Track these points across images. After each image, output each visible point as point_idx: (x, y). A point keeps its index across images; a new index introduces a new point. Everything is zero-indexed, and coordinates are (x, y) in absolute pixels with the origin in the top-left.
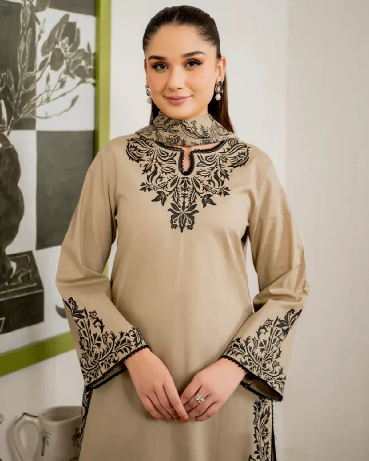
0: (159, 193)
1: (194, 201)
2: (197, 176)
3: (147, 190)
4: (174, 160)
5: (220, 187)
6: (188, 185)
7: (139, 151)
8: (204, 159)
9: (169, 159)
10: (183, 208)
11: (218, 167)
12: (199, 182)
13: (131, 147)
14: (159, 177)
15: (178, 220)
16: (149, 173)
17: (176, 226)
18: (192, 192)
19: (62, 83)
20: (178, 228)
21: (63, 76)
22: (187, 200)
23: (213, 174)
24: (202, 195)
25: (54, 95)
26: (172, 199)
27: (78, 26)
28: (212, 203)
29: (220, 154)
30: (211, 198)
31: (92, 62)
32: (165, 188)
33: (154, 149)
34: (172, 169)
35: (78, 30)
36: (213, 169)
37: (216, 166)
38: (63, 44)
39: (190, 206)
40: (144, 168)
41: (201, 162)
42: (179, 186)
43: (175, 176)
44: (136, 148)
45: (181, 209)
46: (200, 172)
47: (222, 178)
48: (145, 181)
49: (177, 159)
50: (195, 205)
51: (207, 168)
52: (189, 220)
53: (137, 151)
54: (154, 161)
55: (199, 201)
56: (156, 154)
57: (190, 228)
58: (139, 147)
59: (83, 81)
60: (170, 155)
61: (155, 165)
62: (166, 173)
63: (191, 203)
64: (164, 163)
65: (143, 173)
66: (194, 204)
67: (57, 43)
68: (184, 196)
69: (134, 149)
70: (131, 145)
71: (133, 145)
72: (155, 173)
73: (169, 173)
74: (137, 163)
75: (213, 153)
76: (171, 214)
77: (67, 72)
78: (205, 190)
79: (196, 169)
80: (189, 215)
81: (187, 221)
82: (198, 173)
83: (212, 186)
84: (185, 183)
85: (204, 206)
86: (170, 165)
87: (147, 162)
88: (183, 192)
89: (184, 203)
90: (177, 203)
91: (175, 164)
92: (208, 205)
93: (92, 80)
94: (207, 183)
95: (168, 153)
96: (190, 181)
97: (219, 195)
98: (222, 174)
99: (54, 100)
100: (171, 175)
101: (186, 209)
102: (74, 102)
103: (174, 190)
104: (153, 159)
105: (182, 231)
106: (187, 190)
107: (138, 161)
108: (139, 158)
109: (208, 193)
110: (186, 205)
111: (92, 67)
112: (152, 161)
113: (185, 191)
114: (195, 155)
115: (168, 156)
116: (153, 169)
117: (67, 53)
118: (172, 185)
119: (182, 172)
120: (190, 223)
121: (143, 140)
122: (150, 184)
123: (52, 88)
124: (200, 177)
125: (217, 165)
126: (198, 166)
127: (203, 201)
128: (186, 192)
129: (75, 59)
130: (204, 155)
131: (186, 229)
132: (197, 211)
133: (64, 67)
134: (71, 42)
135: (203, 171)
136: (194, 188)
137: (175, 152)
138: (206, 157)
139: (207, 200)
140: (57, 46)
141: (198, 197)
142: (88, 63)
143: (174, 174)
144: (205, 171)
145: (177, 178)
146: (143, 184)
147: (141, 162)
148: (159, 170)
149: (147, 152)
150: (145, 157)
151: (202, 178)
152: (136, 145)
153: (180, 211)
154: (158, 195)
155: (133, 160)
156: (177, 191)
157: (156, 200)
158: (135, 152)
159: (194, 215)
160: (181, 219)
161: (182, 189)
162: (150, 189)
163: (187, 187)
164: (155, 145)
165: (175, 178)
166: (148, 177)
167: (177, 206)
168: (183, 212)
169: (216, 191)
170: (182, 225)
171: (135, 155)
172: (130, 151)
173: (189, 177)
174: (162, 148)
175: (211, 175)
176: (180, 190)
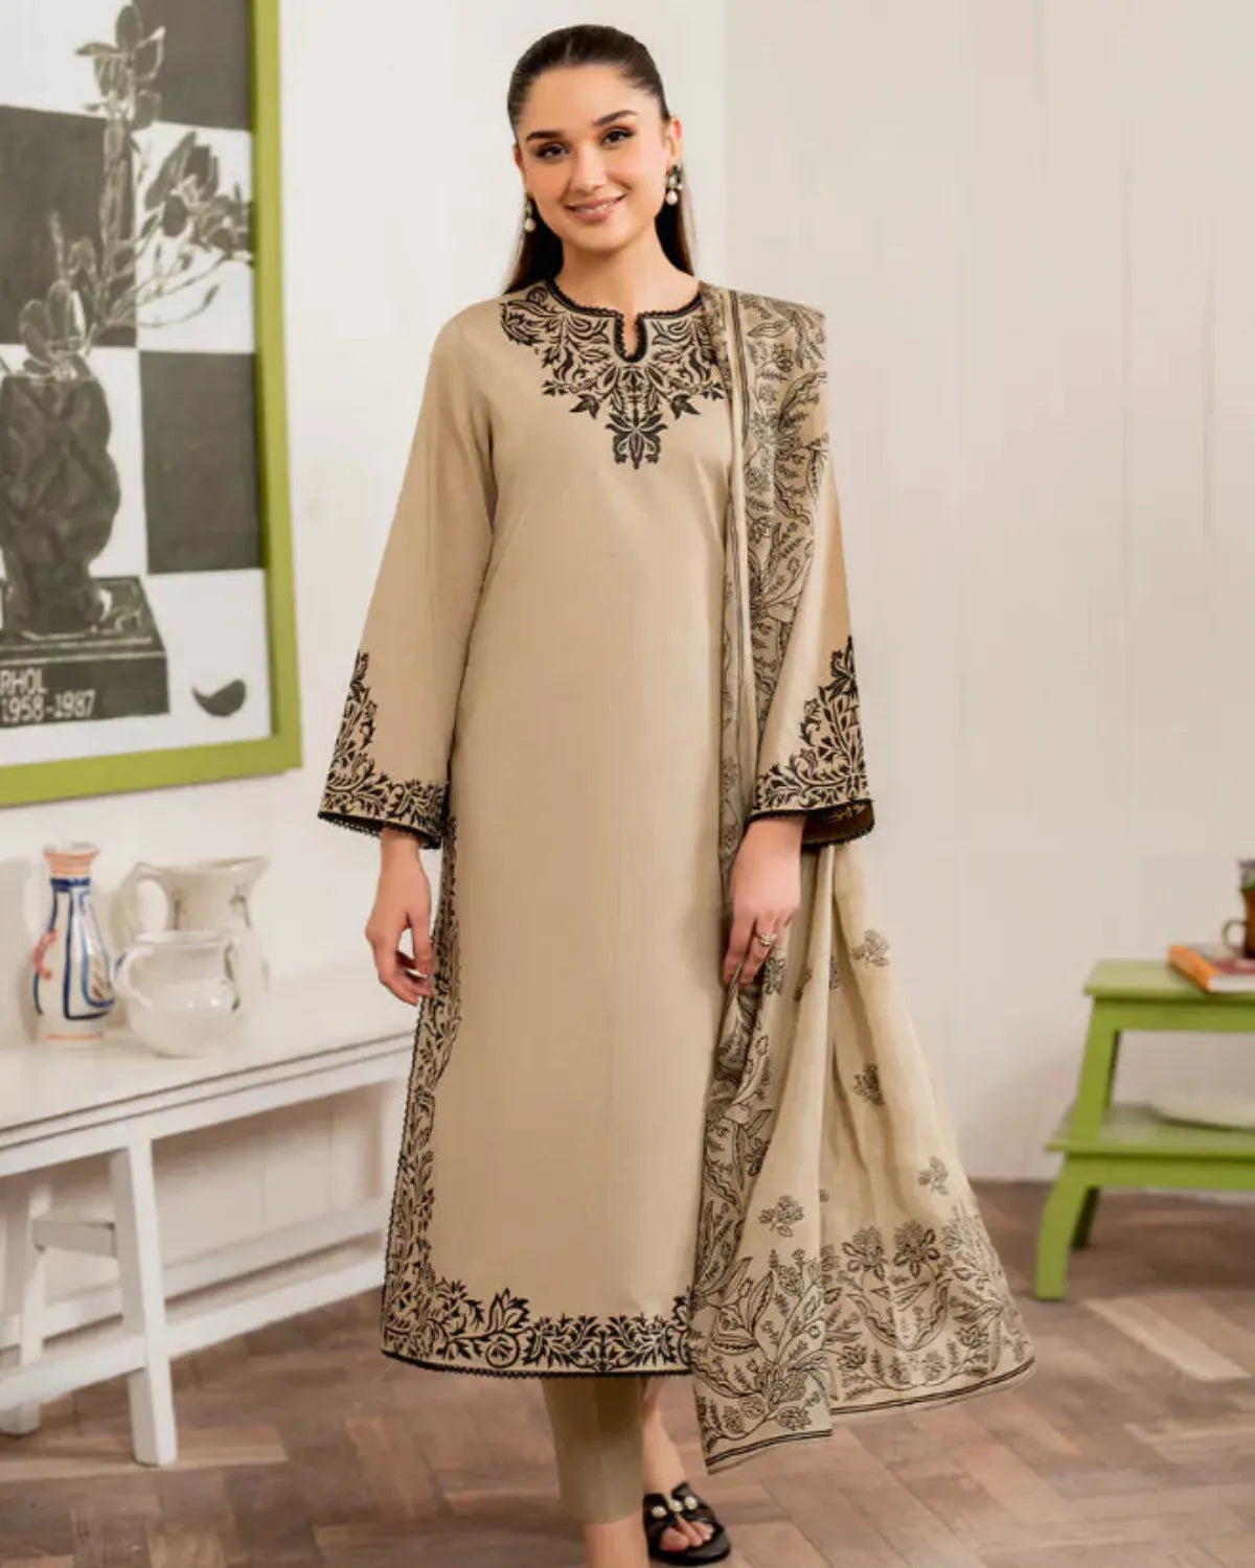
0: (582, 397)
1: (656, 408)
2: (655, 363)
3: (557, 394)
4: (604, 335)
5: (705, 383)
6: (639, 379)
7: (530, 323)
8: (666, 328)
9: (594, 335)
10: (636, 421)
11: (696, 343)
12: (660, 374)
13: (512, 317)
14: (578, 371)
15: (627, 446)
16: (557, 365)
17: (625, 456)
18: (649, 391)
19: (186, 261)
20: (629, 460)
21: (188, 248)
22: (641, 407)
23: (686, 358)
24: (671, 397)
25: (171, 284)
26: (611, 407)
27: (214, 153)
28: (691, 410)
29: (698, 321)
30: (689, 401)
31: (245, 220)
32: (594, 388)
33: (560, 317)
34: (602, 353)
35: (215, 160)
36: (685, 348)
37: (691, 343)
38: (186, 189)
39: (648, 417)
40: (544, 356)
41: (660, 335)
42: (621, 384)
43: (609, 366)
44: (521, 318)
45: (631, 424)
46: (660, 354)
47: (706, 365)
48: (551, 378)
49: (609, 332)
50: (658, 417)
51: (673, 347)
52: (649, 444)
53: (524, 324)
54: (564, 341)
55: (665, 407)
56: (564, 328)
57: (653, 459)
58: (529, 316)
59: (228, 257)
60: (594, 325)
61: (567, 349)
62: (591, 363)
63: (650, 413)
64: (584, 343)
65: (544, 366)
66: (656, 413)
67: (173, 185)
68: (635, 401)
69: (518, 321)
70: (511, 314)
71: (514, 312)
72: (568, 364)
73: (598, 361)
74: (527, 347)
75: (683, 319)
76: (612, 434)
77: (195, 239)
78: (673, 388)
79: (652, 349)
80: (648, 435)
81: (646, 445)
82: (656, 357)
83: (686, 380)
84: (633, 377)
85: (677, 415)
86: (596, 346)
87: (549, 345)
88: (631, 393)
89: (636, 412)
90: (622, 413)
91: (607, 342)
92: (683, 414)
93: (245, 255)
94: (677, 375)
95: (589, 323)
96: (642, 372)
97: (702, 397)
98: (704, 358)
99: (171, 292)
100: (602, 364)
101: (641, 424)
102: (210, 296)
103: (611, 391)
105: (636, 466)
106: (639, 388)
107: (529, 343)
108: (531, 337)
109: (680, 392)
110: (641, 416)
111: (244, 229)
112: (560, 341)
113: (634, 391)
114: (647, 322)
115: (590, 328)
116: (563, 357)
117: (193, 202)
118: (606, 382)
119: (622, 356)
120: (652, 449)
121: (533, 302)
122: (561, 382)
123: (166, 270)
124: (661, 365)
125: (692, 339)
126: (654, 343)
127: (673, 407)
128: (638, 393)
129: (209, 215)
130: (665, 323)
131: (644, 460)
132: (663, 427)
133: (189, 230)
134: (200, 183)
135: (665, 353)
136: (651, 385)
137: (604, 319)
138: (670, 327)
139: (681, 406)
140: (174, 192)
141: (661, 399)
142: (238, 222)
143: (609, 362)
144: (669, 352)
145: (615, 369)
146: (548, 384)
147: (536, 345)
148: (576, 358)
149: (547, 325)
150: (543, 335)
151: (666, 366)
152: (520, 312)
153: (627, 426)
154: (580, 400)
155: (518, 341)
156: (619, 393)
157: (578, 409)
158: (521, 327)
159: (660, 434)
160: (634, 443)
161: (629, 389)
162: (562, 392)
163: (638, 383)
164: (559, 308)
165: (610, 369)
166: (556, 373)
167: (623, 417)
168: (636, 430)
169: (697, 390)
170: (636, 455)
171: (522, 332)
172: (509, 326)
173: (637, 364)
174: (575, 315)
175: (682, 360)
176: (624, 391)
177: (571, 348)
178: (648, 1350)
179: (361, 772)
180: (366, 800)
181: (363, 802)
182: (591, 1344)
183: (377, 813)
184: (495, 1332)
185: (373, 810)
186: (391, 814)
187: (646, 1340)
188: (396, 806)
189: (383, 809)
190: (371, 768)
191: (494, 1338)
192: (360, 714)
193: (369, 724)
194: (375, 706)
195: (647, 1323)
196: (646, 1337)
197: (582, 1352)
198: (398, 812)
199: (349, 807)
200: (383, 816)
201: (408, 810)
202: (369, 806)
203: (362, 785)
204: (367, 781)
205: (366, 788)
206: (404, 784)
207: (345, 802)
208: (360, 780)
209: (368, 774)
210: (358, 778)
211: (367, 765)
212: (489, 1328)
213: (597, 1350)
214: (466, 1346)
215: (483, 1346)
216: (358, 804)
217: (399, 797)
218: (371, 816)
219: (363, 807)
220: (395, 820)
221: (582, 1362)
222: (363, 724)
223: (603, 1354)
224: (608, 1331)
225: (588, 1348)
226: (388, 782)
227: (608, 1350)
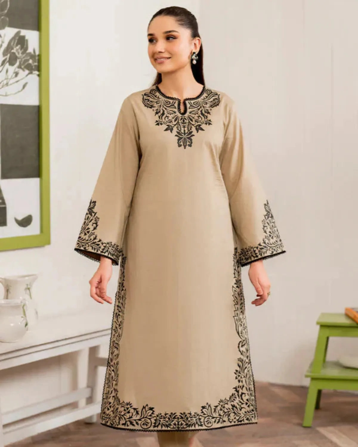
0: (168, 125)
1: (191, 129)
2: (190, 115)
3: (160, 125)
4: (174, 106)
5: (206, 120)
7: (151, 102)
8: (193, 104)
9: (171, 106)
10: (185, 134)
11: (202, 107)
12: (192, 118)
13: (145, 100)
14: (166, 116)
15: (182, 142)
16: (159, 114)
17: (181, 145)
18: (189, 124)
19: (17, 74)
20: (183, 147)
21: (17, 70)
22: (186, 129)
23: (200, 113)
24: (195, 125)
25: (11, 82)
26: (177, 129)
27: (26, 38)
28: (202, 130)
29: (202, 100)
30: (201, 126)
31: (37, 61)
32: (171, 123)
33: (161, 100)
34: (174, 111)
35: (27, 40)
36: (199, 109)
38: (17, 50)
39: (188, 132)
40: (155, 112)
41: (191, 106)
42: (180, 121)
43: (176, 116)
44: (148, 100)
45: (183, 135)
46: (191, 112)
47: (206, 114)
48: (158, 119)
49: (176, 105)
50: (192, 132)
51: (195, 109)
52: (189, 141)
54: (162, 107)
55: (194, 129)
56: (162, 103)
57: (190, 146)
58: (151, 99)
59: (31, 73)
60: (171, 103)
61: (163, 110)
62: (170, 114)
64: (168, 108)
65: (155, 115)
66: (191, 131)
67: (13, 49)
68: (184, 127)
69: (147, 101)
70: (145, 99)
71: (146, 98)
72: (163, 114)
73: (172, 114)
75: (197, 100)
76: (177, 138)
77: (20, 67)
78: (196, 123)
79: (189, 110)
80: (189, 138)
81: (188, 142)
82: (190, 113)
83: (200, 119)
84: (184, 120)
85: (198, 131)
86: (172, 109)
87: (157, 108)
89: (185, 131)
90: (180, 131)
91: (175, 108)
92: (200, 131)
93: (37, 73)
94: (197, 118)
95: (170, 102)
96: (186, 118)
97: (205, 125)
98: (205, 112)
99: (11, 84)
100: (174, 115)
101: (186, 135)
102: (24, 87)
103: (177, 124)
104: (160, 106)
105: (185, 148)
106: (185, 123)
107: (151, 108)
108: (152, 106)
109: (199, 124)
110: (186, 132)
111: (36, 64)
112: (160, 107)
113: (184, 124)
114: (187, 102)
115: (170, 104)
116: (162, 112)
117: (19, 54)
118: (175, 121)
119: (180, 113)
120: (190, 143)
121: (152, 94)
122: (161, 120)
123: (10, 77)
124: (192, 115)
126: (189, 108)
127: (196, 129)
128: (185, 125)
129: (25, 58)
130: (192, 102)
131: (187, 146)
132: (193, 135)
133: (18, 64)
134: (22, 48)
136: (189, 122)
137: (175, 101)
138: (194, 103)
139: (199, 128)
140: (13, 51)
141: (193, 127)
142: (34, 61)
143: (176, 114)
144: (194, 111)
145: (177, 117)
146: (157, 121)
147: (153, 108)
148: (166, 112)
149: (156, 102)
150: (155, 105)
151: (193, 116)
152: (148, 98)
153: (182, 136)
154: (167, 127)
155: (147, 107)
156: (179, 125)
157: (166, 130)
158: (148, 103)
159: (192, 138)
160: (184, 141)
161: (182, 123)
162: (161, 124)
163: (185, 122)
164: (160, 97)
165: (176, 117)
166: (159, 117)
167: (180, 133)
168: (184, 136)
169: (204, 123)
170: (185, 145)
171: (149, 104)
172: (145, 102)
173: (185, 115)
174: (166, 99)
175: (198, 114)
176: (180, 124)
177: (164, 109)
178: (192, 423)
179: (92, 237)
180: (94, 247)
181: (92, 247)
182: (174, 421)
183: (97, 251)
184: (143, 418)
185: (96, 250)
186: (102, 252)
187: (192, 420)
188: (103, 249)
189: (99, 250)
190: (96, 237)
191: (143, 420)
192: (92, 220)
193: (96, 223)
194: (98, 218)
195: (192, 415)
196: (192, 419)
197: (172, 424)
198: (104, 251)
199: (87, 248)
200: (99, 252)
201: (107, 251)
202: (95, 249)
203: (93, 242)
204: (95, 241)
205: (94, 243)
206: (107, 243)
207: (85, 246)
208: (92, 240)
209: (95, 239)
210: (91, 239)
211: (94, 236)
212: (141, 417)
213: (177, 423)
214: (133, 422)
215: (139, 422)
216: (91, 248)
217: (105, 247)
218: (95, 252)
219: (92, 249)
220: (103, 254)
221: (172, 427)
222: (93, 223)
223: (178, 424)
224: (180, 417)
225: (173, 422)
226: (102, 242)
227: (180, 423)
